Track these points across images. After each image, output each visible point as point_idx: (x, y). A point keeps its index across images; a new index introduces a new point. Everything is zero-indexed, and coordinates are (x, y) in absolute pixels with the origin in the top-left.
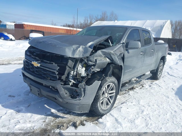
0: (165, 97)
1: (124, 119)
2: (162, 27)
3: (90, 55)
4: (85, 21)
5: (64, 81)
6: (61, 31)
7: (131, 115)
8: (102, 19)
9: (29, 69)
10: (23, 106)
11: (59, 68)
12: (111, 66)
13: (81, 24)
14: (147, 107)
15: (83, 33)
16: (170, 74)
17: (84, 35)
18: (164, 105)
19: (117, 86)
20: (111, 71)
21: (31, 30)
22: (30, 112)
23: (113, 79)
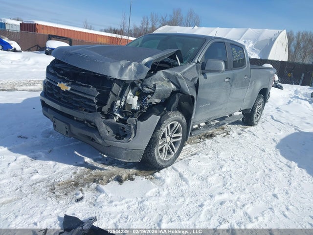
0: (259, 151)
1: (193, 175)
2: (272, 42)
3: (147, 77)
4: (143, 24)
5: (105, 115)
6: (100, 39)
7: (204, 171)
8: (173, 23)
9: (52, 95)
10: (41, 151)
11: (99, 93)
12: (177, 96)
13: (136, 29)
14: (229, 161)
15: (138, 45)
16: (275, 119)
17: (140, 46)
18: (256, 161)
19: (186, 127)
20: (175, 103)
21: (49, 35)
22: (53, 160)
23: (179, 116)
